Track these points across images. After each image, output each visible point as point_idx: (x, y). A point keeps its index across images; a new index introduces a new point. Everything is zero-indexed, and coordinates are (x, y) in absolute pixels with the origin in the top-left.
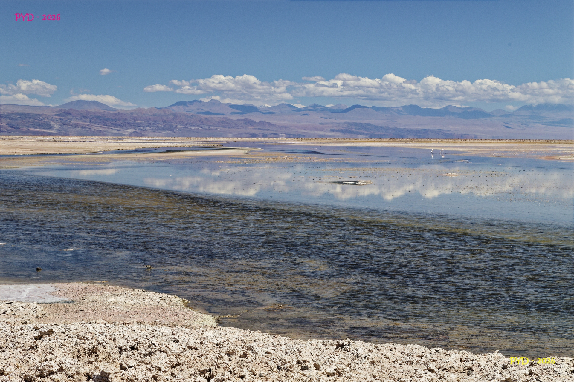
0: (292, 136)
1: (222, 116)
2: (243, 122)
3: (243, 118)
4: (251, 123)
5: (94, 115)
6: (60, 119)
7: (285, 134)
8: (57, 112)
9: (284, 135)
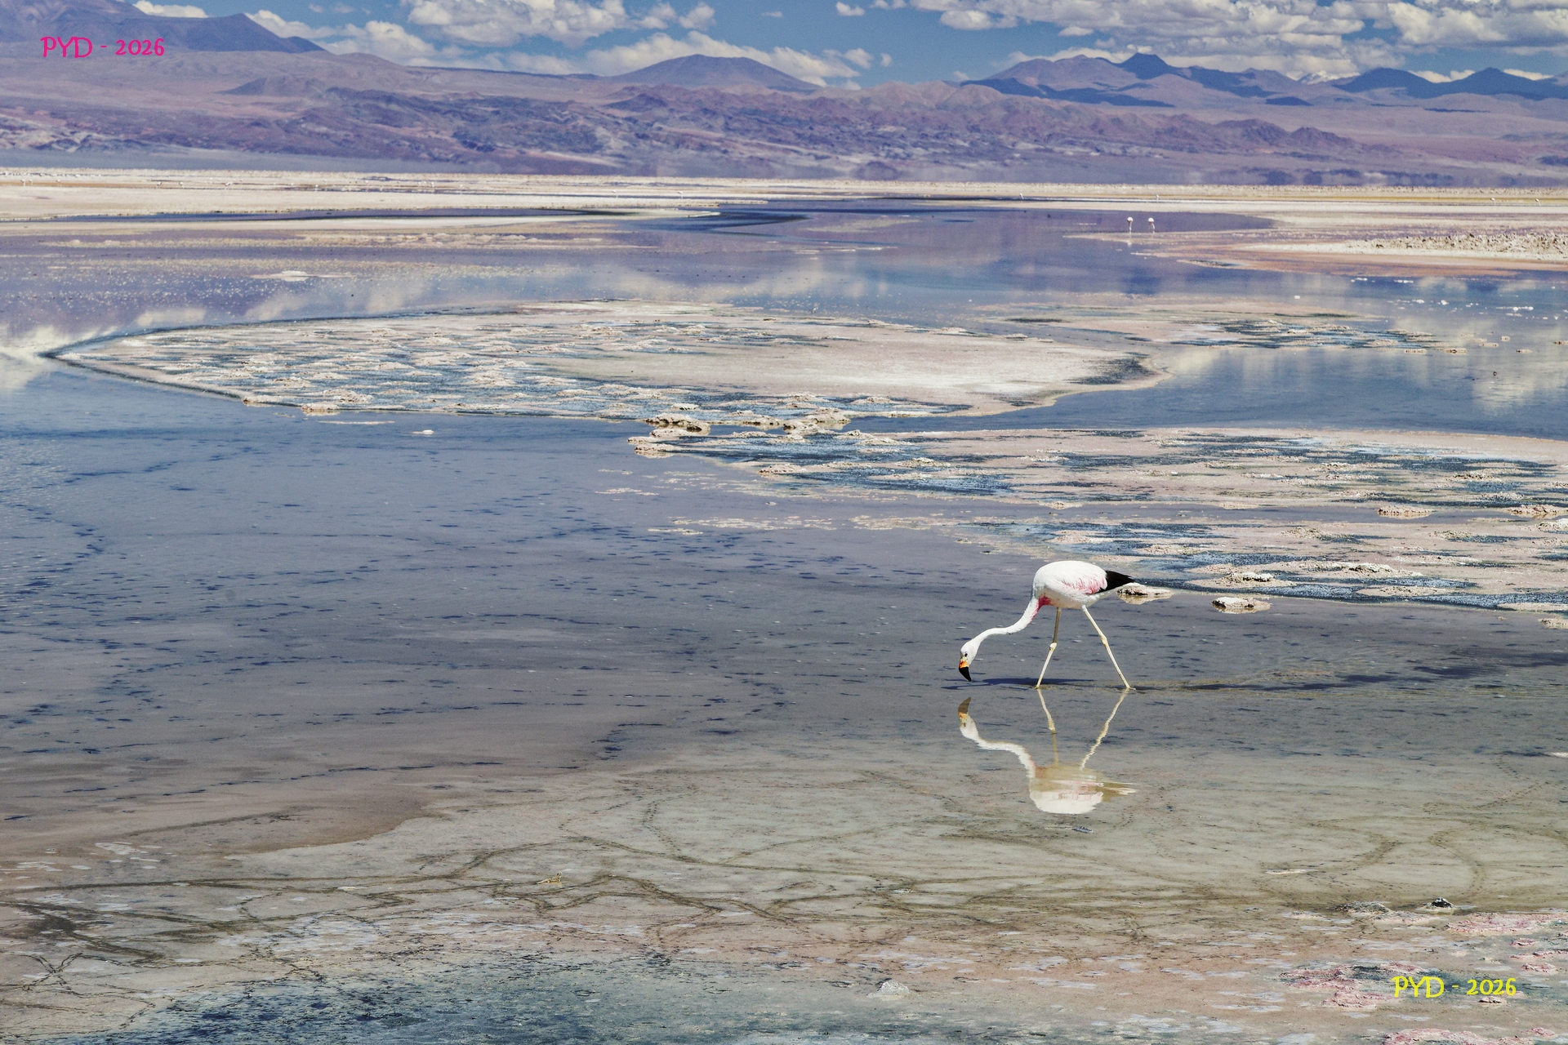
0: (1405, 180)
1: (1169, 112)
2: (1239, 131)
3: (1241, 117)
4: (1269, 134)
5: (740, 106)
6: (629, 119)
7: (1384, 173)
8: (617, 95)
9: (1379, 175)
